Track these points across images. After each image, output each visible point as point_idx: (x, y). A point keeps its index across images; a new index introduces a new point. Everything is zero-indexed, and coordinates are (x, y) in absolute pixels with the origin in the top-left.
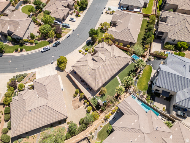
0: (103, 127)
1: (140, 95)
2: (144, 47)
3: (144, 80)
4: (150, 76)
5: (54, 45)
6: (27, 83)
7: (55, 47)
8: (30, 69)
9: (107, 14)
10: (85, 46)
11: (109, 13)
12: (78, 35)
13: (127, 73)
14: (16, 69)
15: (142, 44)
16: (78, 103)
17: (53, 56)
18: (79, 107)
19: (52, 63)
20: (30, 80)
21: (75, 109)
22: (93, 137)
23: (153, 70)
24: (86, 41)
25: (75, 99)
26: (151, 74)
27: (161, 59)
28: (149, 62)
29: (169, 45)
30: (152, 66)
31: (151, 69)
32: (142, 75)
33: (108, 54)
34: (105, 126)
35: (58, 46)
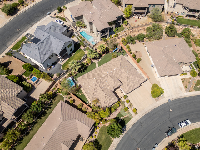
0: (120, 32)
1: (85, 47)
3: (76, 57)
6: (190, 78)
12: (138, 149)
13: (87, 71)
16: (136, 54)
18: (136, 52)
20: (188, 82)
23: (62, 65)
28: (61, 73)
29: (26, 85)
33: (102, 85)
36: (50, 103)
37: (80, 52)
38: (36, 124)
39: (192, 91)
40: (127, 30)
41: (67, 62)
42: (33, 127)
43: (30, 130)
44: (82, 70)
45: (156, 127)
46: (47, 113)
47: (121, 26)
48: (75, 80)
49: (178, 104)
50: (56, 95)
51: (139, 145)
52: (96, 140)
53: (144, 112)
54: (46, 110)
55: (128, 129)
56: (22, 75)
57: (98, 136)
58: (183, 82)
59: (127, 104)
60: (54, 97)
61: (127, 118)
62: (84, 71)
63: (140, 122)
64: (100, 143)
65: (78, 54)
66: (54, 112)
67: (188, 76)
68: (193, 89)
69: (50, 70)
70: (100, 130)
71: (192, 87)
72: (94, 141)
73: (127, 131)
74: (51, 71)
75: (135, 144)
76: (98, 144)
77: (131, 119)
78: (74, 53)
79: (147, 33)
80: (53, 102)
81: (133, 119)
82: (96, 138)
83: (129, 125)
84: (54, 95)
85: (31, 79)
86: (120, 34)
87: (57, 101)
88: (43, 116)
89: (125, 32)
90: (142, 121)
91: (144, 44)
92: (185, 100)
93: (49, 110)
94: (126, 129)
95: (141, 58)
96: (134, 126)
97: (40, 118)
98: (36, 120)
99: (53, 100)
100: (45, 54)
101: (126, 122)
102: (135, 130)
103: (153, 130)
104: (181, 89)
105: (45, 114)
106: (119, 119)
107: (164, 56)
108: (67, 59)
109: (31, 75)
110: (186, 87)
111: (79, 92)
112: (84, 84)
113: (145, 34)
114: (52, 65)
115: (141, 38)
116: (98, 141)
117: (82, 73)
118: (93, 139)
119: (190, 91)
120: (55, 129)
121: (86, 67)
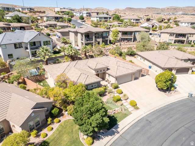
45: (183, 128)
52: (44, 142)
55: (124, 130)
59: (118, 95)
61: (121, 114)
63: (147, 120)
72: (38, 144)
73: (121, 133)
77: (128, 115)
81: (131, 115)
82: (45, 139)
83: (123, 125)
86: (107, 47)
89: (113, 46)
90: (150, 119)
91: (135, 58)
94: (119, 130)
96: (135, 126)
100: (11, 40)
101: (118, 119)
102: (138, 132)
103: (178, 132)
118: (37, 141)
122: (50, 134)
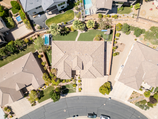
0: (123, 14)
1: (78, 11)
2: (27, 45)
3: (64, 18)
4: (55, 17)
5: (95, 116)
6: (141, 95)
7: (95, 113)
8: (130, 108)
9: (13, 113)
10: (70, 93)
11: (10, 113)
12: (65, 111)
13: (66, 36)
14: (139, 117)
15: (25, 49)
16: (120, 46)
17: (105, 105)
18: (121, 44)
19: (110, 98)
20: (137, 96)
21: (125, 45)
22: (134, 15)
23: (48, 18)
24: (64, 97)
25: (119, 52)
26: (53, 17)
27: (31, 19)
28: (42, 27)
29: (9, 23)
30: (44, 21)
31: (48, 21)
32: (60, 22)
33: (66, 61)
34: (121, 14)
35: (92, 113)
36: (25, 47)
37: (70, 14)
38: (10, 57)
39: (132, 103)
40: (132, 16)
41: (53, 18)
42: (6, 57)
43: (4, 58)
44: (62, 33)
45: (86, 107)
46: (20, 53)
47: (130, 6)
48: (52, 39)
49: (114, 104)
50: (32, 43)
51: (67, 109)
52: (42, 91)
53: (86, 94)
54: (20, 51)
56: (10, 9)
57: (45, 90)
58: (133, 93)
59: (78, 82)
60: (30, 43)
61: (72, 90)
62: (64, 35)
63: (78, 98)
64: (44, 94)
65: (68, 15)
66: (22, 59)
67: (142, 92)
68: (135, 103)
69: (35, 17)
70: (48, 87)
71: (136, 101)
74: (36, 19)
75: (66, 107)
76: (42, 94)
77: (74, 92)
78: (64, 11)
79: (150, 31)
80: (27, 47)
81: (75, 93)
82: (43, 90)
83: (69, 95)
84: (30, 42)
85: (16, 17)
86: (120, 17)
87: (30, 48)
88: (16, 54)
89: (128, 17)
90: (79, 98)
91: (136, 40)
92: (121, 105)
93: (22, 51)
94: (66, 96)
95: (120, 52)
97: (13, 54)
98: (10, 53)
99: (28, 45)
100: (32, 3)
101: (69, 92)
102: (71, 100)
104: (126, 97)
105: (18, 53)
106: (66, 88)
107: (137, 68)
108: (55, 15)
109: (17, 14)
110: (131, 98)
111: (50, 52)
112: (54, 50)
113: (146, 30)
114: (38, 14)
115: (139, 32)
116: (44, 92)
117: (61, 36)
118: (41, 89)
119: (131, 102)
120: (15, 74)
121: (68, 33)
122: (45, 89)
